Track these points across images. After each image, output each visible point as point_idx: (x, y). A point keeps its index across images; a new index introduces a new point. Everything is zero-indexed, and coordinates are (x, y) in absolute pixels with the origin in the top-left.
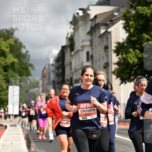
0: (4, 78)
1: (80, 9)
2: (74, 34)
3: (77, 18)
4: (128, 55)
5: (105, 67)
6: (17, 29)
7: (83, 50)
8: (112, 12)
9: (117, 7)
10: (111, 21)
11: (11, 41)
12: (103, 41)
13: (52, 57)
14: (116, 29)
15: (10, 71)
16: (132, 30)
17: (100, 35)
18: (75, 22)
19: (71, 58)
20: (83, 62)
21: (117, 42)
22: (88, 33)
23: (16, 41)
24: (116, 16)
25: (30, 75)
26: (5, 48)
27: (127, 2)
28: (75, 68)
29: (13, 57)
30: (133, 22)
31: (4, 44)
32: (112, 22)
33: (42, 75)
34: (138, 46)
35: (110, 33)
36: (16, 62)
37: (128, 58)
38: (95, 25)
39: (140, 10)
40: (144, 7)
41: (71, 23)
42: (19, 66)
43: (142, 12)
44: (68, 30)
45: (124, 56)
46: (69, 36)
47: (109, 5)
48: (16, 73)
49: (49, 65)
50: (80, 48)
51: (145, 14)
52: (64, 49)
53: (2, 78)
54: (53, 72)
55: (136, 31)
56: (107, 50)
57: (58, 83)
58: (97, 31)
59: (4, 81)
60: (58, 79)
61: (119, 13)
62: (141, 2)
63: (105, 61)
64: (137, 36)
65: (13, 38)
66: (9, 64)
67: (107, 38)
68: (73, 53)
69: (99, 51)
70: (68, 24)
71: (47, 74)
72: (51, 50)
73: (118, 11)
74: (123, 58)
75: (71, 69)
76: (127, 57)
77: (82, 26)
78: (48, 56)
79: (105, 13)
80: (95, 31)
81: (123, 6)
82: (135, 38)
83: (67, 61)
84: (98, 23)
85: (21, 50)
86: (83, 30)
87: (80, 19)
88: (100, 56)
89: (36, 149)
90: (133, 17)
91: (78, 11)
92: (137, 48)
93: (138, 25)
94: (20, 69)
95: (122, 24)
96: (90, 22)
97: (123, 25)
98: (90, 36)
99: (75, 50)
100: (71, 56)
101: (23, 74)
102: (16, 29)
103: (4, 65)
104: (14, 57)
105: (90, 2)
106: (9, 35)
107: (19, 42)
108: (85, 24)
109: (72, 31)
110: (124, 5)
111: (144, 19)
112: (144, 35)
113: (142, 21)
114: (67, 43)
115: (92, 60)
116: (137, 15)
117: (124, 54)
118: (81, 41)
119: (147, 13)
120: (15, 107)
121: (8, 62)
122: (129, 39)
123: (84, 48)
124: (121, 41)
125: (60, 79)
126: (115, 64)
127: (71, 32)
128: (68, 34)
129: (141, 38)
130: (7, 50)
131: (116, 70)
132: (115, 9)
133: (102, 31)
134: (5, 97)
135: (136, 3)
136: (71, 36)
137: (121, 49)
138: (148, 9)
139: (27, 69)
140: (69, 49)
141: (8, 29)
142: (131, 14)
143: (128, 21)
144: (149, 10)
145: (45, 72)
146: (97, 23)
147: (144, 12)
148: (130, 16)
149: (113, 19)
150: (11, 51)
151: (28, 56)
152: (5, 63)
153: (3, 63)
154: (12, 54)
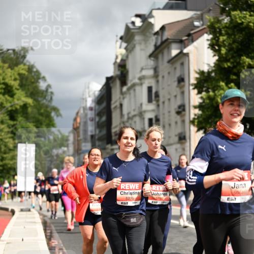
0: (10, 130)
1: (137, 16)
2: (127, 57)
3: (133, 31)
4: (216, 92)
5: (178, 113)
6: (32, 49)
7: (141, 84)
8: (191, 20)
9: (199, 13)
10: (189, 35)
11: (22, 69)
12: (175, 68)
13: (89, 96)
14: (196, 48)
15: (20, 118)
16: (223, 51)
17: (170, 58)
18: (128, 37)
19: (122, 97)
20: (141, 105)
21: (199, 70)
22: (150, 56)
23: (30, 69)
24: (198, 27)
25: (53, 126)
26: (11, 80)
27: (216, 4)
28: (128, 114)
29: (24, 95)
30: (225, 38)
31: (9, 74)
32: (190, 38)
33: (73, 125)
34: (234, 77)
35: (187, 55)
36: (29, 104)
37: (218, 97)
38: (163, 43)
39: (237, 16)
40: (245, 12)
41: (121, 38)
42: (35, 111)
43: (241, 20)
44: (118, 50)
45: (211, 93)
46: (119, 60)
47: (186, 8)
48: (30, 122)
49: (84, 109)
50: (137, 81)
51: (245, 24)
52: (110, 82)
53: (7, 130)
54: (92, 120)
55: (231, 52)
56: (182, 84)
57: (100, 139)
58: (165, 52)
59: (10, 135)
60: (100, 132)
61: (201, 22)
62: (238, 3)
63: (179, 103)
64: (232, 60)
65: (25, 65)
66: (18, 107)
67: (182, 64)
68: (125, 89)
69: (169, 85)
70: (117, 41)
71: (82, 124)
72: (89, 83)
73: (200, 18)
74: (209, 98)
75: (122, 115)
76: (215, 95)
77: (140, 44)
78: (83, 95)
79: (178, 22)
80: (162, 52)
81: (210, 10)
82: (229, 64)
83: (116, 102)
84: (167, 39)
85: (38, 84)
86: (141, 50)
87: (138, 32)
88: (169, 94)
89: (64, 248)
90: (225, 29)
91: (134, 19)
92: (232, 81)
93: (234, 42)
94: (37, 116)
95: (208, 40)
96: (154, 38)
97: (209, 42)
98: (154, 60)
99: (129, 84)
100: (122, 93)
101: (41, 124)
102: (30, 48)
103: (10, 109)
104: (27, 96)
105: (154, 3)
106: (17, 58)
107: (35, 70)
108: (146, 41)
109: (123, 51)
110: (211, 8)
111: (244, 33)
112: (244, 59)
113: (241, 35)
114: (114, 72)
115: (158, 101)
116: (232, 25)
117: (210, 90)
118: (139, 70)
119: (250, 22)
120: (28, 178)
121: (17, 104)
122: (218, 65)
123: (143, 81)
124: (206, 69)
125: (104, 132)
126: (195, 107)
127: (121, 54)
128: (117, 57)
129: (239, 63)
130: (15, 84)
131: (196, 117)
132: (194, 16)
133: (174, 52)
134: (11, 162)
135: (231, 6)
136: (122, 60)
137: (205, 82)
138: (251, 16)
139: (48, 116)
140: (118, 83)
141: (17, 49)
142: (222, 23)
143: (218, 35)
144: (253, 18)
145: (78, 120)
146: (165, 38)
147: (243, 20)
148: (221, 27)
149: (192, 32)
150: (22, 86)
151: (49, 94)
152: (11, 106)
153: (8, 105)
154: (23, 90)
